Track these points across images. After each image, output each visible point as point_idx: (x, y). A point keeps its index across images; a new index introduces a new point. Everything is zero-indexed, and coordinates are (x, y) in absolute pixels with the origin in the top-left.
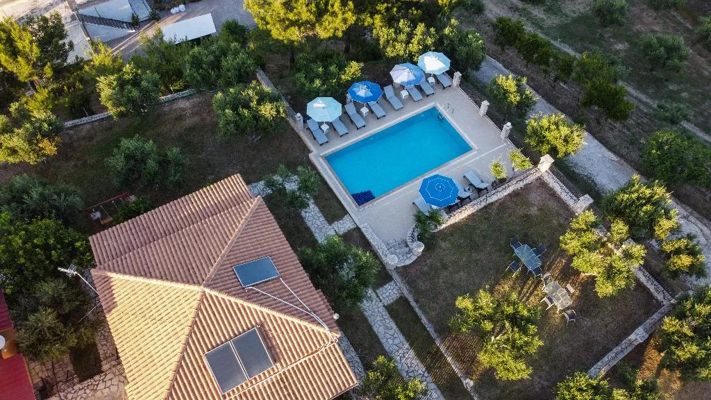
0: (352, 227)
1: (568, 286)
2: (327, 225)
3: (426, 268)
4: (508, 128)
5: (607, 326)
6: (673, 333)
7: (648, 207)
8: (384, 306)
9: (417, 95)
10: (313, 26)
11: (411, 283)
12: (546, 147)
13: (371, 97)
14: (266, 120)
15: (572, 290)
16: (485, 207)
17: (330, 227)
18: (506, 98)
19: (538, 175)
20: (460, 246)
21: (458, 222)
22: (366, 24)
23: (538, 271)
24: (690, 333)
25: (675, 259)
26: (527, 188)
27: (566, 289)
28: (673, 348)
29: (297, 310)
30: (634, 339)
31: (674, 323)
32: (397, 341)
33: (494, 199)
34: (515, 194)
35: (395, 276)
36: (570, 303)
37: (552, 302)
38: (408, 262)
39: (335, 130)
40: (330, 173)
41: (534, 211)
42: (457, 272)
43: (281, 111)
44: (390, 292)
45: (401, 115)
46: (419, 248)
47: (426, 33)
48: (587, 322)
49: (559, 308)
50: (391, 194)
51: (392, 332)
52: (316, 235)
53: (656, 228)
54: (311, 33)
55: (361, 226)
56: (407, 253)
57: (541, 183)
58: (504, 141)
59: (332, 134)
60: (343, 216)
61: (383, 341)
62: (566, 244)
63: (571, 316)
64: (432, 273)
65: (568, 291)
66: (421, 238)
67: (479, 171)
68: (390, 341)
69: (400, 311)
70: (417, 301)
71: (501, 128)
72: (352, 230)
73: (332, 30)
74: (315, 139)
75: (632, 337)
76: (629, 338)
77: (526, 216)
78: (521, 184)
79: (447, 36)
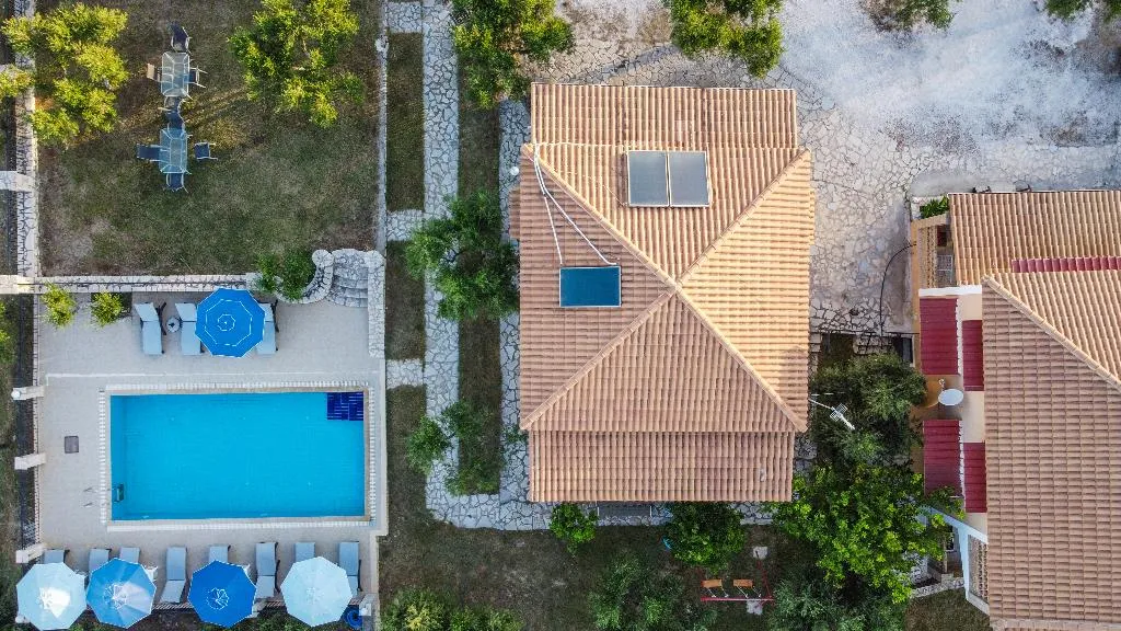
0: (394, 363)
2: (430, 387)
8: (424, 211)
11: (366, 218)
17: (428, 382)
29: (563, 206)
32: (437, 153)
35: (382, 243)
36: (167, 55)
37: (193, 73)
38: (351, 252)
41: (100, 227)
42: (290, 197)
44: (401, 226)
46: (322, 258)
48: (164, 26)
51: (436, 169)
52: (455, 380)
55: (382, 354)
56: (343, 266)
57: (48, 263)
58: (43, 382)
60: (397, 389)
61: (455, 164)
64: (326, 217)
66: (310, 269)
68: (445, 158)
69: (406, 191)
70: (376, 189)
71: (31, 401)
72: (398, 359)
74: (360, 561)
77: (119, 225)
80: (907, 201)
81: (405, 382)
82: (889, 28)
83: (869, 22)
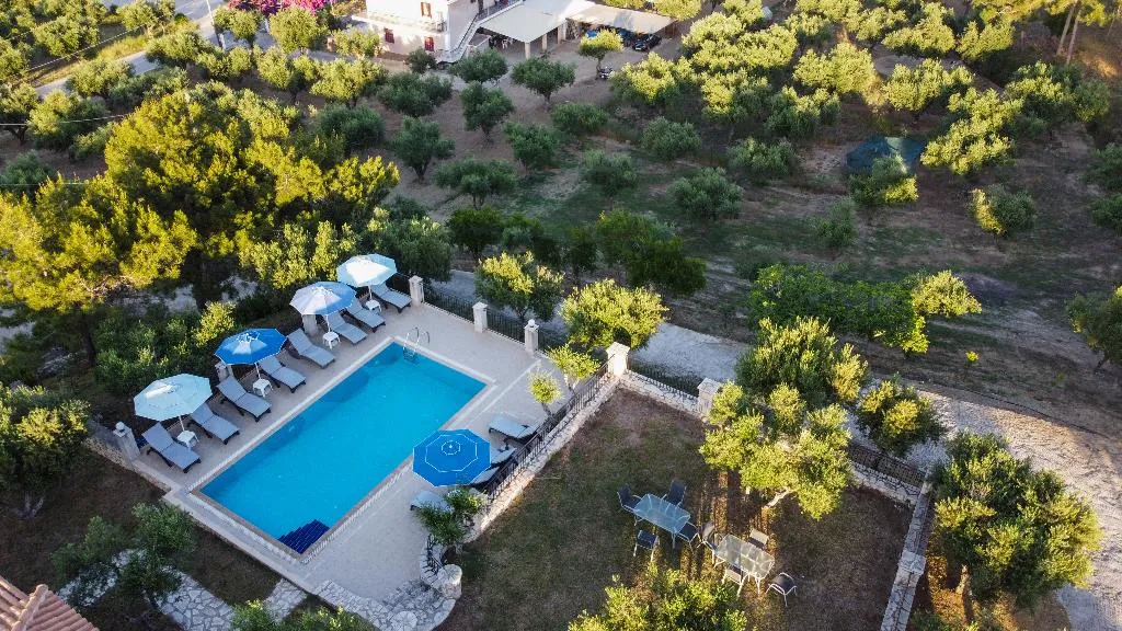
0: (298, 600)
1: (754, 534)
3: (481, 616)
4: (533, 330)
5: (850, 580)
6: (963, 525)
7: (808, 355)
9: (354, 333)
10: (114, 270)
12: (607, 335)
13: (263, 349)
14: (39, 445)
15: (763, 538)
16: (549, 464)
18: (510, 289)
19: (614, 383)
20: (532, 548)
21: (511, 507)
22: (223, 251)
23: (689, 530)
24: (991, 512)
25: (891, 417)
26: (605, 408)
27: (753, 541)
28: (979, 549)
30: (906, 575)
31: (955, 506)
33: (558, 444)
34: (590, 426)
36: (772, 562)
37: (741, 573)
38: (441, 618)
39: (210, 435)
40: (220, 515)
41: (634, 439)
43: (73, 418)
45: (335, 373)
46: (453, 578)
47: (339, 235)
48: (817, 587)
49: (759, 579)
50: (362, 509)
53: (836, 383)
54: (114, 285)
55: (316, 591)
56: (431, 602)
57: (625, 395)
58: (536, 355)
59: (206, 445)
60: (272, 587)
62: (715, 456)
63: (787, 585)
65: (758, 544)
66: (449, 558)
67: (512, 414)
71: (521, 338)
72: (299, 605)
73: (155, 266)
74: (170, 464)
75: (902, 574)
76: (898, 579)
77: (626, 451)
78: (593, 407)
79: (377, 233)
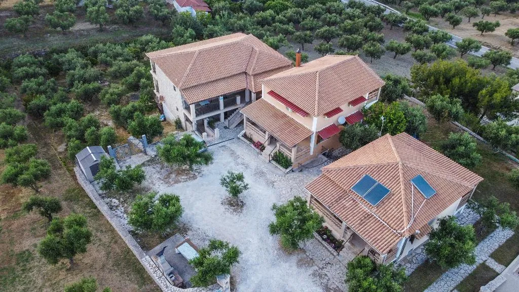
2: (487, 254)
80: (287, 173)
81: (497, 263)
82: (242, 202)
83: (245, 208)
